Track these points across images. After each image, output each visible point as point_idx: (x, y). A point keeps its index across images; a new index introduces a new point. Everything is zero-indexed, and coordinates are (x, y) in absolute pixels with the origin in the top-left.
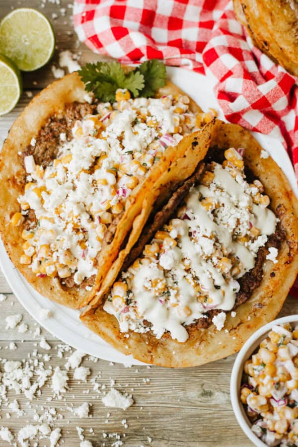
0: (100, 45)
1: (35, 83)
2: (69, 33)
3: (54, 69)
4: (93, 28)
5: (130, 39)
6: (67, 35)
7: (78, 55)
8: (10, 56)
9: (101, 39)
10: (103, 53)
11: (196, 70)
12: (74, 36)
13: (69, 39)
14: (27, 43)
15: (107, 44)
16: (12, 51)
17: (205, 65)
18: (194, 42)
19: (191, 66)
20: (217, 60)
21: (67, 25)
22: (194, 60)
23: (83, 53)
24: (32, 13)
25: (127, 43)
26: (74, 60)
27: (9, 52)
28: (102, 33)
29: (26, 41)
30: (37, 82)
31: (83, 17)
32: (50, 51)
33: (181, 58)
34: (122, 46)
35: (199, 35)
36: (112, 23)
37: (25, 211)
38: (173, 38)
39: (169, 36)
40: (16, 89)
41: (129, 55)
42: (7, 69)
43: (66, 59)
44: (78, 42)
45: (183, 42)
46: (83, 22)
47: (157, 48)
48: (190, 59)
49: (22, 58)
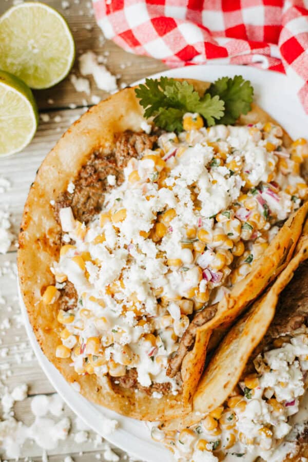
0: (136, 43)
1: (51, 101)
2: (88, 27)
3: (74, 79)
4: (125, 21)
5: (179, 33)
6: (85, 29)
7: (105, 57)
8: (13, 70)
9: (138, 36)
10: (141, 53)
11: (272, 68)
12: (95, 31)
13: (89, 35)
14: (36, 51)
15: (146, 42)
16: (16, 62)
17: (284, 62)
18: (260, 27)
19: (266, 64)
20: (302, 54)
21: (84, 15)
22: (268, 56)
23: (110, 52)
24: (39, 8)
25: (175, 39)
26: (100, 64)
27: (12, 64)
28: (138, 28)
29: (33, 48)
30: (54, 99)
31: (108, 6)
32: (70, 59)
33: (252, 54)
34: (167, 43)
35: (266, 16)
36: (150, 12)
37: (62, 283)
38: (233, 24)
39: (226, 21)
40: (31, 120)
41: (178, 55)
42: (16, 95)
43: (89, 64)
44: (101, 39)
45: (247, 28)
46: (108, 12)
47: (216, 42)
48: (264, 55)
49: (31, 72)
